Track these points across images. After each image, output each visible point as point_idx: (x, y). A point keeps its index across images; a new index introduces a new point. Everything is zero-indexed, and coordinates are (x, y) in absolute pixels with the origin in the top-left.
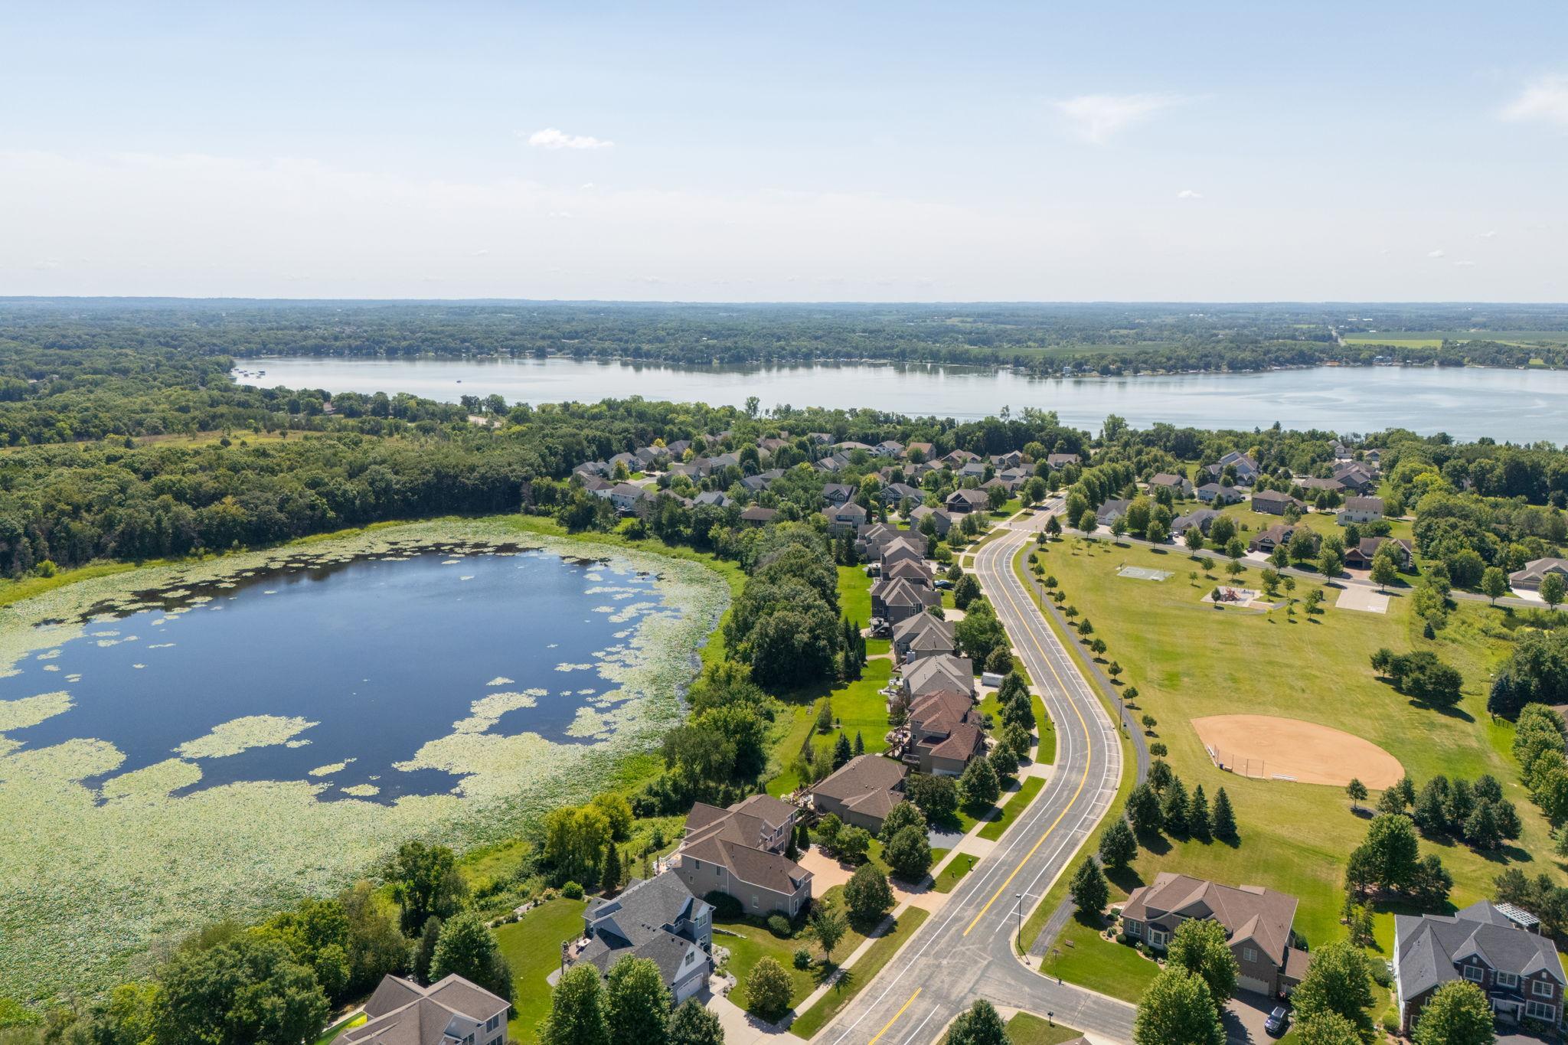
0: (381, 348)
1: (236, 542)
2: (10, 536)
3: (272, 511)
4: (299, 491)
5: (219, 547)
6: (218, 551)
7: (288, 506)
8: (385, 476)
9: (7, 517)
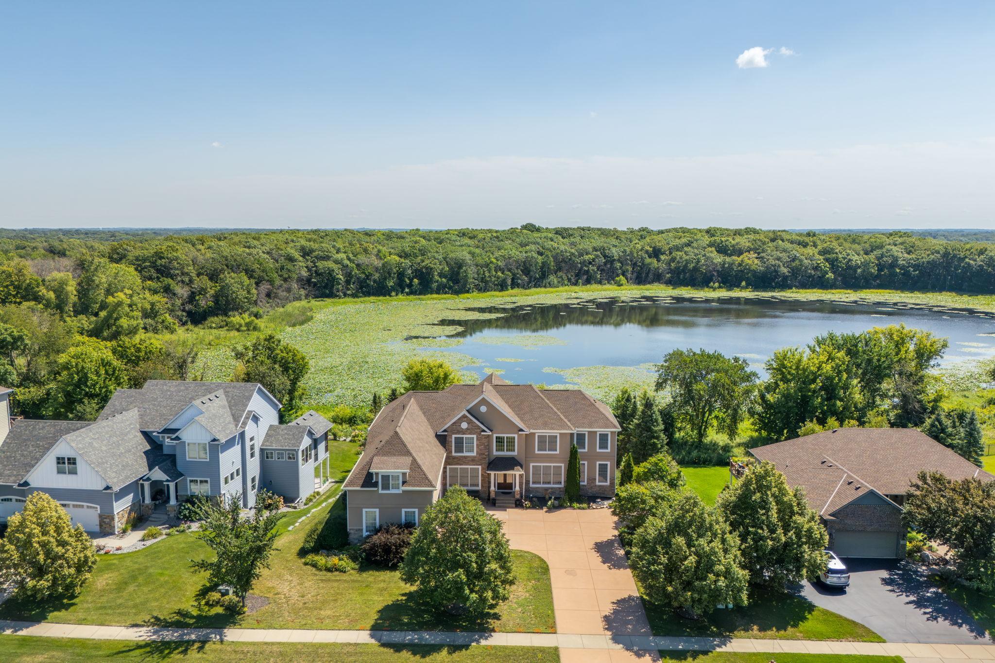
1: (744, 283)
2: (610, 260)
3: (779, 266)
4: (810, 256)
5: (731, 286)
6: (730, 288)
7: (794, 264)
8: (896, 254)
9: (614, 250)
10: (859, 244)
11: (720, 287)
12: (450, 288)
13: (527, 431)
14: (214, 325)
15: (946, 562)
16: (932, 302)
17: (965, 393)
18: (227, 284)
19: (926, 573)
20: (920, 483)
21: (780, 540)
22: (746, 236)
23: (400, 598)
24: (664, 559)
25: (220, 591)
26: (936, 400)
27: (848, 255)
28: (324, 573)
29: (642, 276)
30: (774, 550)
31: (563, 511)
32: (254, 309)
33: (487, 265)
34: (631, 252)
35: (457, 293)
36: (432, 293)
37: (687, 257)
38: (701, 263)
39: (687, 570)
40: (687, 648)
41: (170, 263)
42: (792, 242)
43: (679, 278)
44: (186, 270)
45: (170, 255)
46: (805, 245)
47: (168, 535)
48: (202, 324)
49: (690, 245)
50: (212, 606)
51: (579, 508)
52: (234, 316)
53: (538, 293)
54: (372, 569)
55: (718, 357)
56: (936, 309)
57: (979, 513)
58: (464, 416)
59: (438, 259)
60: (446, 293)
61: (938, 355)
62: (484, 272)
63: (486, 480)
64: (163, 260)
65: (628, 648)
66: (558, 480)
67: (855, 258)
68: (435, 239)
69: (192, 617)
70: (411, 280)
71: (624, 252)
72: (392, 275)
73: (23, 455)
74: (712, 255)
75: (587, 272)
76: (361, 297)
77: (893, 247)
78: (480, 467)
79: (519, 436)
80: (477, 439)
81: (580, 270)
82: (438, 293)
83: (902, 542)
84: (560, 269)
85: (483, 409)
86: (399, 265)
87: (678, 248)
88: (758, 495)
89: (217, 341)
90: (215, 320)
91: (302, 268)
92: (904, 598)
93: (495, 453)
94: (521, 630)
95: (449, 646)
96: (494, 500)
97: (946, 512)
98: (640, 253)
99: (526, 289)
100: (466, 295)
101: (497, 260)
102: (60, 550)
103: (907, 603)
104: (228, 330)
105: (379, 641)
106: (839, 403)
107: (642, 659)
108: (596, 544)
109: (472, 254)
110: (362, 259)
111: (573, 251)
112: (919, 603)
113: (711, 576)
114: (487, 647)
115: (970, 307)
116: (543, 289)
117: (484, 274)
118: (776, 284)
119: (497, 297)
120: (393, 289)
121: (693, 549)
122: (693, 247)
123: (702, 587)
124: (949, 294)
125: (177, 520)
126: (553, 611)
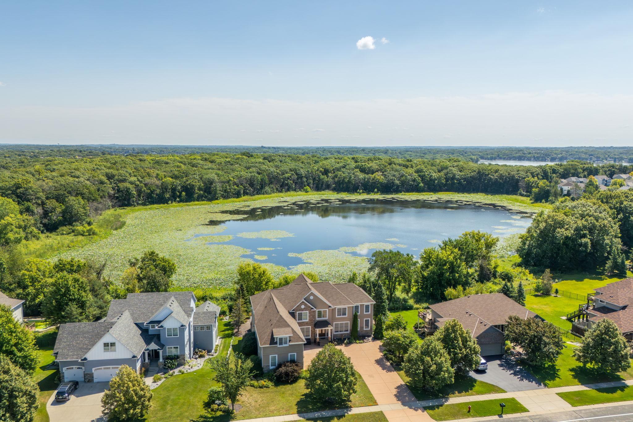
0: (548, 158)
1: (376, 190)
2: (300, 177)
3: (395, 180)
4: (410, 173)
5: (369, 191)
6: (368, 193)
7: (402, 179)
8: (454, 172)
9: (302, 170)
10: (435, 166)
11: (363, 192)
12: (206, 197)
13: (333, 307)
14: (65, 232)
15: (521, 354)
16: (475, 200)
17: (503, 259)
18: (71, 205)
19: (514, 360)
20: (509, 321)
21: (463, 353)
22: (375, 162)
23: (302, 397)
24: (422, 368)
25: (216, 404)
26: (495, 268)
27: (430, 173)
28: (258, 389)
29: (319, 186)
30: (461, 358)
31: (352, 345)
32: (88, 220)
33: (228, 182)
34: (312, 172)
35: (210, 200)
36: (194, 201)
37: (344, 175)
38: (352, 178)
39: (432, 371)
40: (433, 405)
41: (26, 190)
42: (400, 165)
43: (340, 187)
44: (38, 196)
45: (25, 186)
46: (407, 167)
47: (166, 378)
48: (55, 231)
49: (345, 167)
50: (215, 411)
51: (359, 343)
52: (77, 226)
53: (260, 199)
54: (281, 385)
55: (398, 253)
56: (477, 204)
57: (536, 334)
58: (303, 302)
59: (197, 179)
60: (203, 200)
61: (495, 245)
62: (226, 186)
63: (314, 333)
64: (21, 189)
65: (410, 408)
66: (346, 329)
67: (434, 174)
68: (189, 163)
69: (210, 418)
70: (181, 193)
71: (308, 171)
72: (168, 190)
73: (77, 343)
74: (358, 174)
75: (287, 184)
76: (148, 205)
77: (452, 168)
78: (310, 327)
79: (329, 310)
80: (309, 313)
81: (283, 183)
82: (198, 200)
83: (503, 347)
84: (271, 183)
85: (312, 298)
86: (172, 184)
87: (338, 169)
88: (453, 334)
89: (72, 244)
90: (65, 229)
91: (109, 188)
92: (509, 372)
93: (317, 319)
94: (363, 405)
95: (336, 416)
96: (319, 342)
97: (523, 334)
98: (317, 172)
99: (252, 196)
100: (216, 201)
101: (234, 179)
102: (142, 393)
103: (511, 374)
104: (75, 235)
105: (304, 418)
106: (457, 275)
107: (418, 411)
108: (376, 361)
109: (218, 175)
110: (147, 180)
111: (278, 171)
112: (515, 374)
113: (443, 373)
114: (352, 415)
115: (493, 202)
116: (262, 196)
117: (226, 187)
118: (393, 190)
119: (236, 202)
120: (169, 199)
121: (433, 362)
122: (346, 169)
123: (439, 378)
124: (481, 194)
125: (165, 369)
126: (372, 395)
